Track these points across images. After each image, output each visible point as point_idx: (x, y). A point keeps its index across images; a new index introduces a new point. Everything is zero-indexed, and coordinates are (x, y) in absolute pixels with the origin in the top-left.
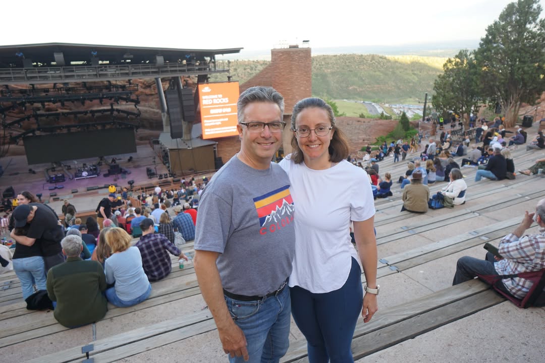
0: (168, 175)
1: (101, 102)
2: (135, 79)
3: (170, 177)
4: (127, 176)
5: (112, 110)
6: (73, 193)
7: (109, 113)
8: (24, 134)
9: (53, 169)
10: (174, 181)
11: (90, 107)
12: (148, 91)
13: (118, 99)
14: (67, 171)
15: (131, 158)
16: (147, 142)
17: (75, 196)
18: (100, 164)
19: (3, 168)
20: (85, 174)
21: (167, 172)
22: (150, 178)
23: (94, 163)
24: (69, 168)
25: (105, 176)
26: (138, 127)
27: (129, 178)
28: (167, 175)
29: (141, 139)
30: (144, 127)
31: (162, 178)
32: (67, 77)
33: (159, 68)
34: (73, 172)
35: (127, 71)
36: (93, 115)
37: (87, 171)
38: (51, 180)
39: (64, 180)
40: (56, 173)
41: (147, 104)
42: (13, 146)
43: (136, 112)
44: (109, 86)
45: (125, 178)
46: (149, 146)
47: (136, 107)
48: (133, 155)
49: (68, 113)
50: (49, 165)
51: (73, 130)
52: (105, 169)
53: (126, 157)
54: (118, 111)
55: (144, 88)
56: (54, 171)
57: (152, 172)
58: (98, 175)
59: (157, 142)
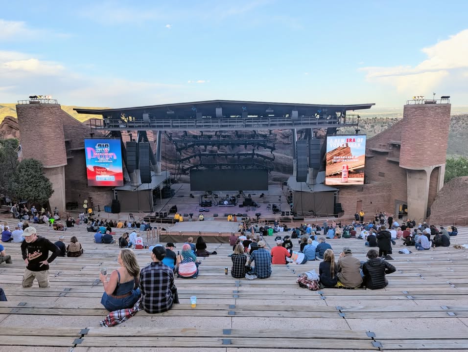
0: (290, 213)
1: (246, 147)
2: (275, 130)
3: (291, 215)
4: (257, 208)
5: (253, 154)
6: (214, 216)
7: (251, 156)
8: (192, 167)
9: (206, 196)
10: (293, 219)
11: (240, 151)
12: (286, 141)
13: (259, 145)
14: (214, 199)
15: (263, 194)
16: (279, 182)
17: (215, 219)
18: (238, 196)
19: (175, 191)
20: (226, 202)
21: (289, 210)
22: (274, 213)
23: (234, 196)
24: (216, 197)
25: (240, 206)
26: (272, 170)
27: (258, 211)
28: (288, 212)
29: (275, 180)
30: (278, 170)
31: (284, 215)
33: (293, 121)
34: (218, 200)
35: (267, 123)
36: (239, 158)
37: (228, 201)
38: (202, 205)
39: (211, 206)
40: (206, 199)
41: (283, 151)
42: (183, 176)
43: (272, 157)
44: (254, 135)
45: (255, 210)
46: (280, 186)
47: (272, 153)
48: (265, 192)
49: (221, 155)
50: (204, 193)
51: (223, 167)
52: (241, 201)
53: (260, 193)
54: (258, 155)
55: (283, 138)
56: (206, 197)
57: (277, 208)
58: (235, 205)
59: (285, 184)
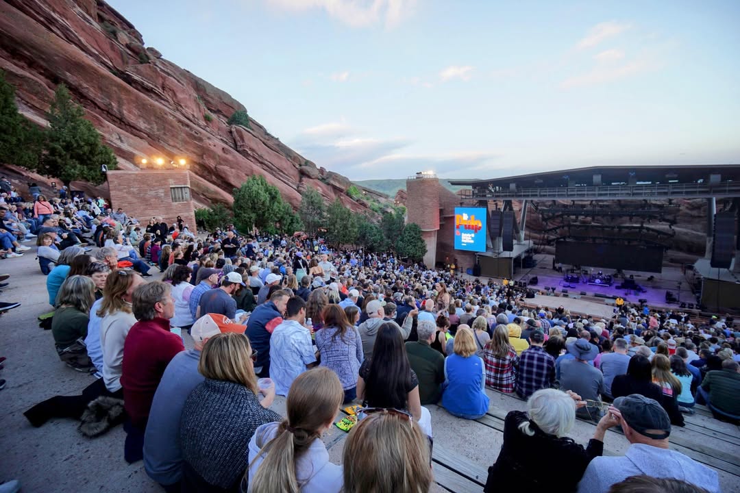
0: (695, 306)
1: (631, 219)
2: (676, 199)
3: (697, 308)
4: (640, 294)
5: (642, 227)
6: (581, 294)
7: (638, 230)
8: (558, 238)
9: (572, 271)
10: (700, 314)
11: (622, 223)
12: (695, 213)
13: (652, 217)
14: (583, 275)
15: (652, 277)
16: (680, 265)
18: (615, 276)
19: (537, 262)
20: (598, 281)
21: (695, 303)
22: (668, 303)
23: (609, 274)
24: (586, 273)
25: (617, 288)
26: (668, 248)
27: (642, 296)
28: (692, 305)
29: (672, 261)
30: (679, 249)
31: (684, 307)
32: (601, 195)
33: (711, 187)
34: (588, 277)
35: (666, 191)
36: (620, 231)
37: (600, 279)
38: (567, 280)
39: (578, 282)
40: (572, 274)
41: (690, 226)
42: (547, 247)
43: (671, 233)
44: (645, 204)
45: (638, 295)
46: (680, 269)
47: (670, 227)
48: (656, 275)
49: (597, 226)
50: (570, 267)
51: (597, 241)
52: (619, 282)
53: (648, 275)
54: (648, 229)
55: (691, 209)
57: (674, 297)
58: (610, 286)
59: (691, 268)
